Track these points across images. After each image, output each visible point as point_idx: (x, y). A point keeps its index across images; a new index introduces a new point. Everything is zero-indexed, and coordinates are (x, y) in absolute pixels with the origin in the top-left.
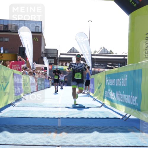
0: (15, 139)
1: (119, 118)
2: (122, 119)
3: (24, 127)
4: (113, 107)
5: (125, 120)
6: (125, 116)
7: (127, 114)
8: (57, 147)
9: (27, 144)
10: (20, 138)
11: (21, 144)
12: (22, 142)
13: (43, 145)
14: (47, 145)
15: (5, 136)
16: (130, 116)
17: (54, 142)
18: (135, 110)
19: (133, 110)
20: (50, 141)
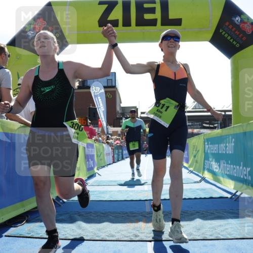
0: (92, 232)
1: (227, 198)
2: (231, 198)
3: (103, 215)
4: (216, 181)
5: (235, 200)
6: (235, 194)
7: (237, 192)
8: (148, 243)
9: (108, 239)
10: (99, 230)
11: (100, 239)
12: (102, 237)
13: (129, 240)
14: (134, 239)
15: (80, 227)
16: (242, 193)
17: (143, 235)
18: (248, 185)
19: (245, 186)
20: (137, 233)
